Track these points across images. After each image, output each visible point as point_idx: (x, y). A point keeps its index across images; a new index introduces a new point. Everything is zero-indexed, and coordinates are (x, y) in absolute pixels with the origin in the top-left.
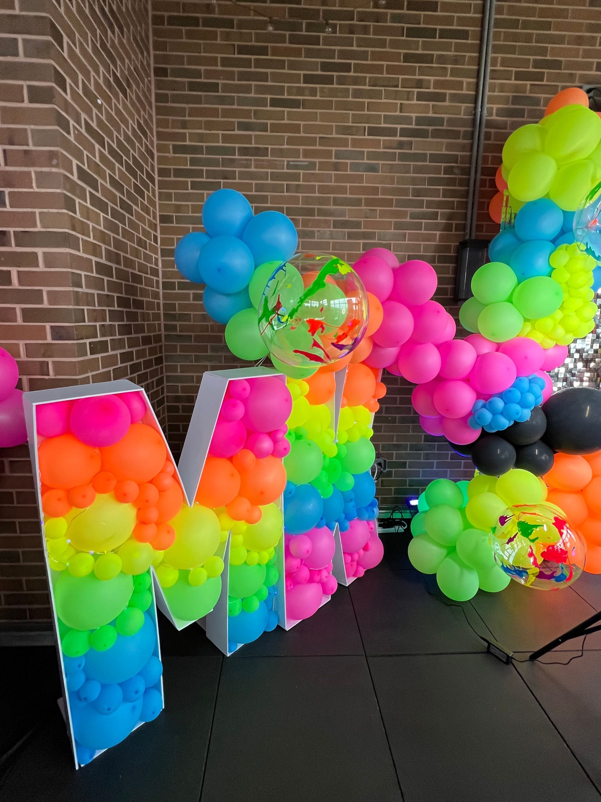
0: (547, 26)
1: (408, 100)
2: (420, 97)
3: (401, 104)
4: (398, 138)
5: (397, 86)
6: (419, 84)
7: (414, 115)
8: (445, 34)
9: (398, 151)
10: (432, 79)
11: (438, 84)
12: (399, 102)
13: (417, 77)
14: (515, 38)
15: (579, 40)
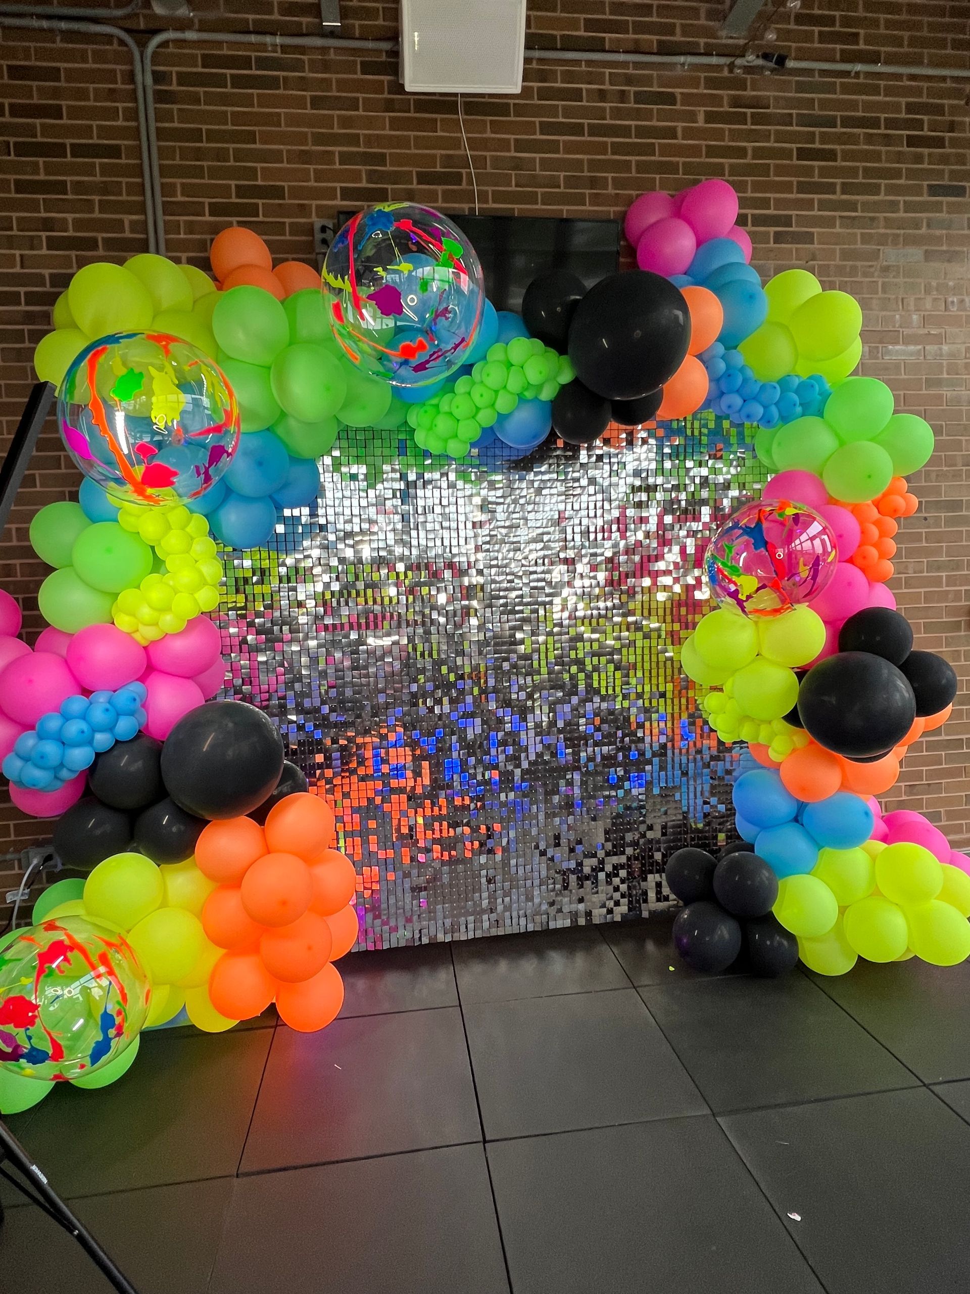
0: (250, 137)
1: (32, 248)
2: (53, 244)
3: (22, 256)
4: (23, 308)
5: (11, 229)
6: (47, 225)
7: (46, 272)
8: (78, 151)
9: (26, 327)
10: (70, 217)
11: (79, 225)
12: (17, 253)
13: (43, 215)
14: (199, 154)
15: (305, 157)
